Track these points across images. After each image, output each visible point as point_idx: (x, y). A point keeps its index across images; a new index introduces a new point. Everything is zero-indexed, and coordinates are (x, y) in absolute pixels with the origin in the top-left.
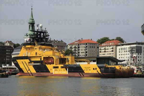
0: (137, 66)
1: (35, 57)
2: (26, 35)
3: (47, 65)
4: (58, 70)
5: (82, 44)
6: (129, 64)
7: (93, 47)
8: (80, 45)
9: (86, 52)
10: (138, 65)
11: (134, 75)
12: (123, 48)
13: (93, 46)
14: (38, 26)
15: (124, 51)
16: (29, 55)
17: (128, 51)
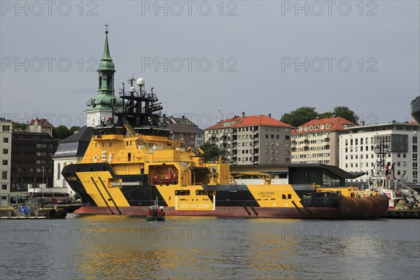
0: (396, 187)
1: (125, 165)
2: (92, 103)
3: (158, 187)
4: (190, 200)
5: (243, 128)
6: (375, 182)
7: (275, 137)
8: (240, 130)
9: (256, 151)
10: (399, 186)
11: (389, 212)
12: (357, 140)
13: (275, 133)
14: (132, 83)
15: (359, 149)
16: (110, 161)
17: (370, 148)
